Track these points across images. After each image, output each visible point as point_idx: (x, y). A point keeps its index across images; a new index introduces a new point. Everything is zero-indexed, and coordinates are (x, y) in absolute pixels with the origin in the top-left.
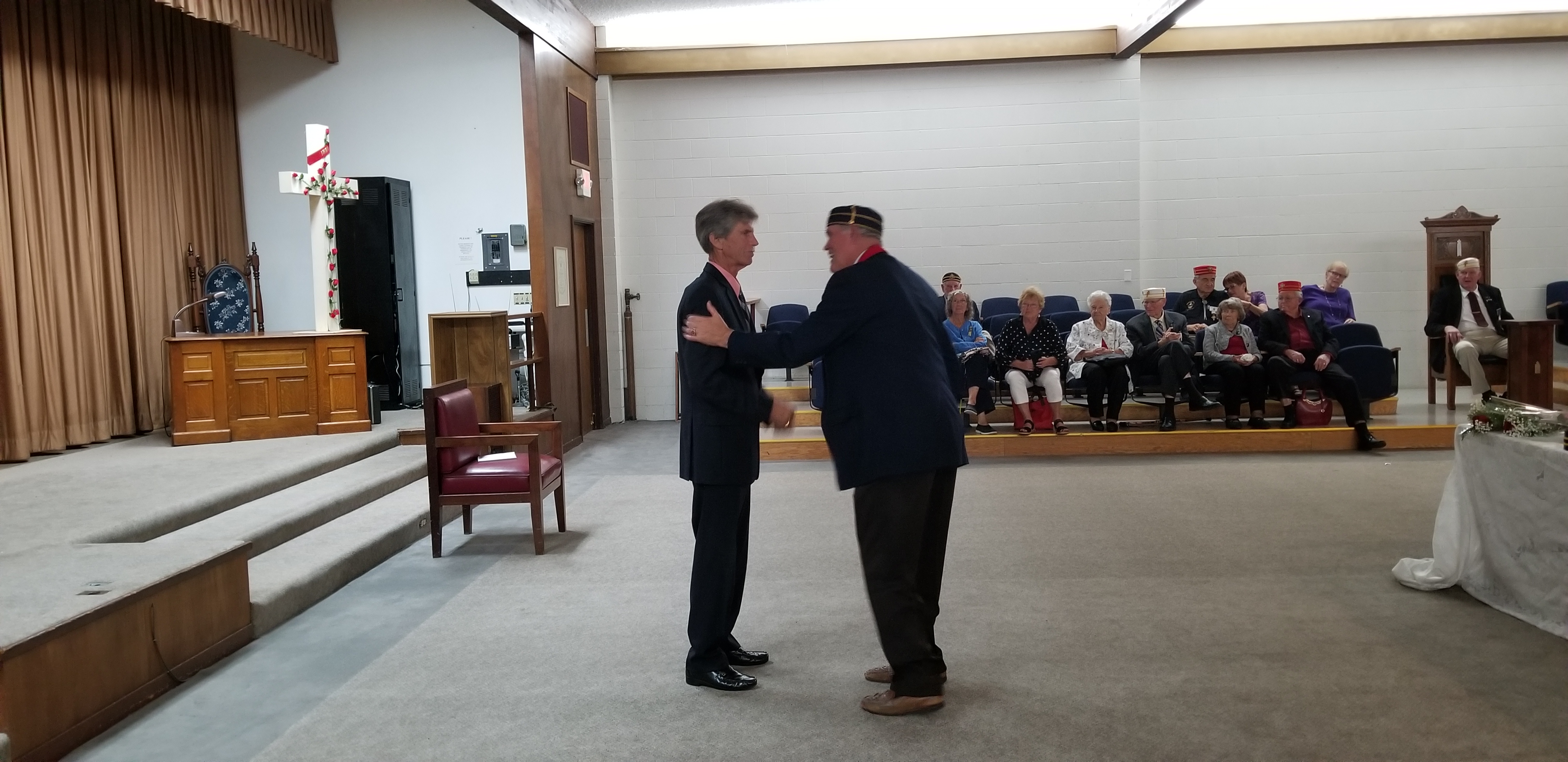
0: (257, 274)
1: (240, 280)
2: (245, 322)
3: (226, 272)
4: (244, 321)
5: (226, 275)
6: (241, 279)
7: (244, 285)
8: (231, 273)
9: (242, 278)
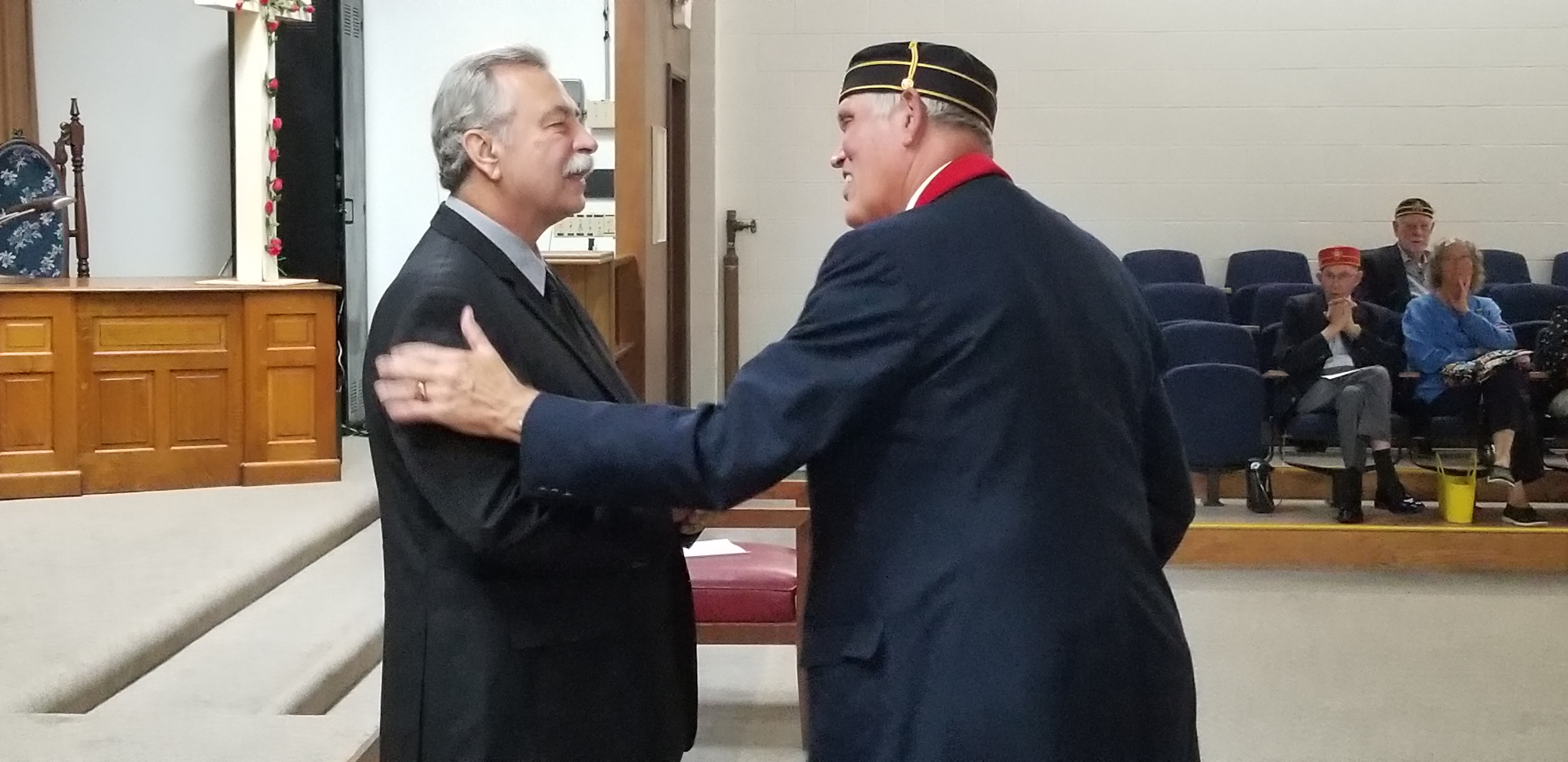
0: (78, 161)
1: (49, 173)
2: (56, 255)
3: (22, 157)
4: (53, 254)
5: (25, 161)
6: (48, 169)
7: (55, 182)
8: (32, 157)
9: (52, 169)
